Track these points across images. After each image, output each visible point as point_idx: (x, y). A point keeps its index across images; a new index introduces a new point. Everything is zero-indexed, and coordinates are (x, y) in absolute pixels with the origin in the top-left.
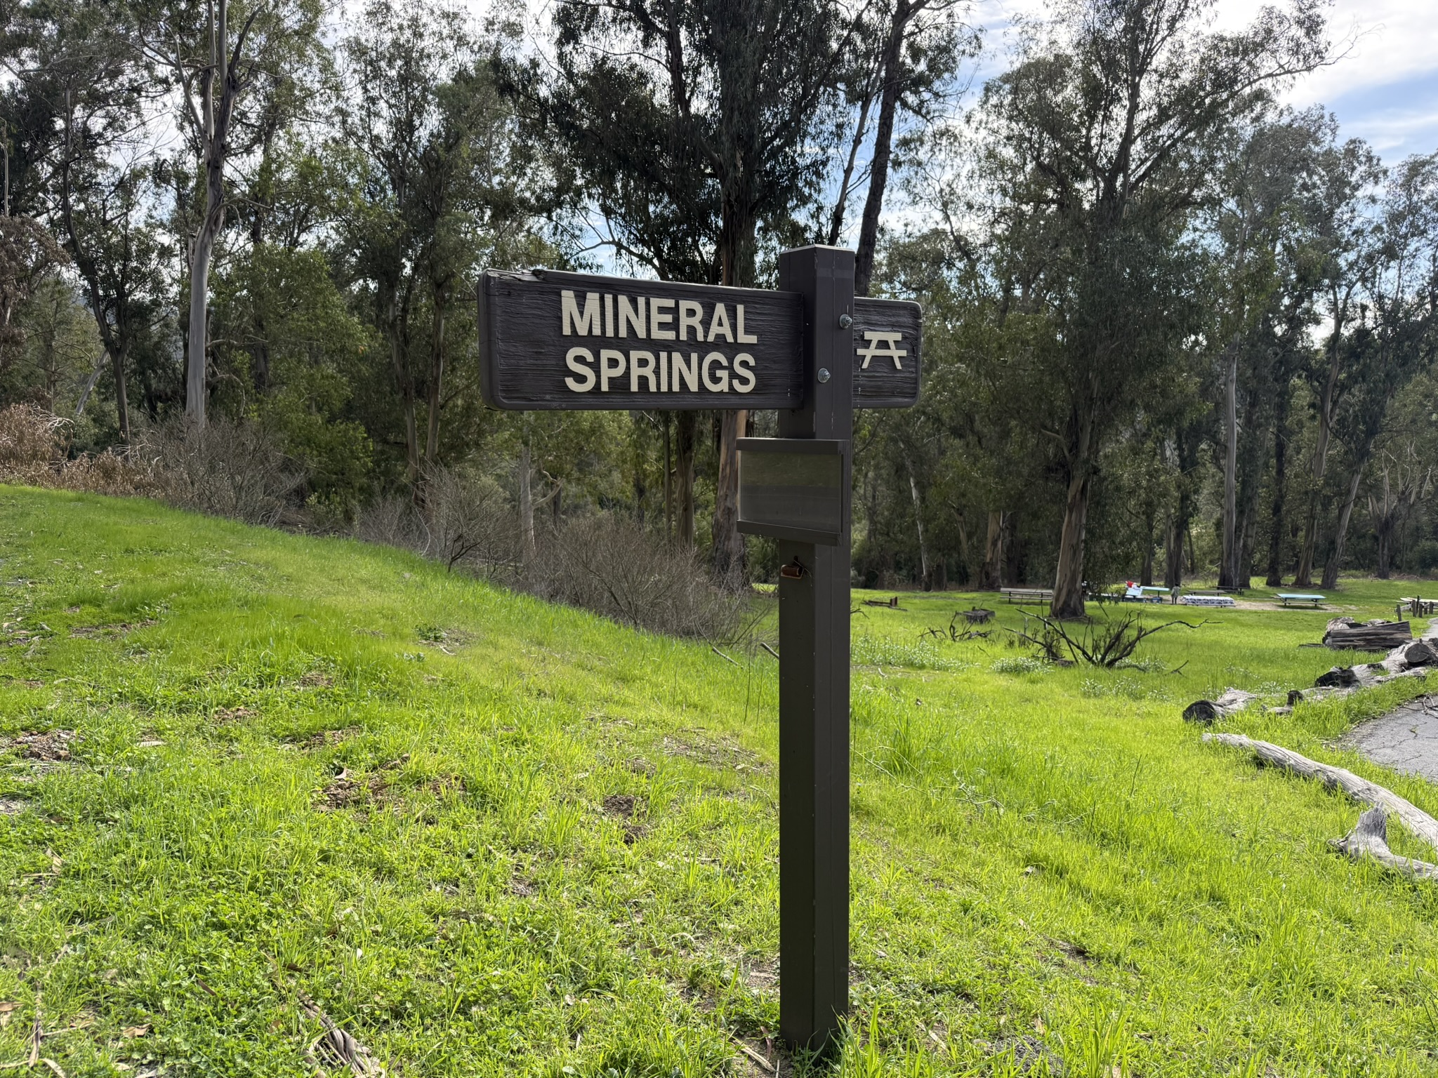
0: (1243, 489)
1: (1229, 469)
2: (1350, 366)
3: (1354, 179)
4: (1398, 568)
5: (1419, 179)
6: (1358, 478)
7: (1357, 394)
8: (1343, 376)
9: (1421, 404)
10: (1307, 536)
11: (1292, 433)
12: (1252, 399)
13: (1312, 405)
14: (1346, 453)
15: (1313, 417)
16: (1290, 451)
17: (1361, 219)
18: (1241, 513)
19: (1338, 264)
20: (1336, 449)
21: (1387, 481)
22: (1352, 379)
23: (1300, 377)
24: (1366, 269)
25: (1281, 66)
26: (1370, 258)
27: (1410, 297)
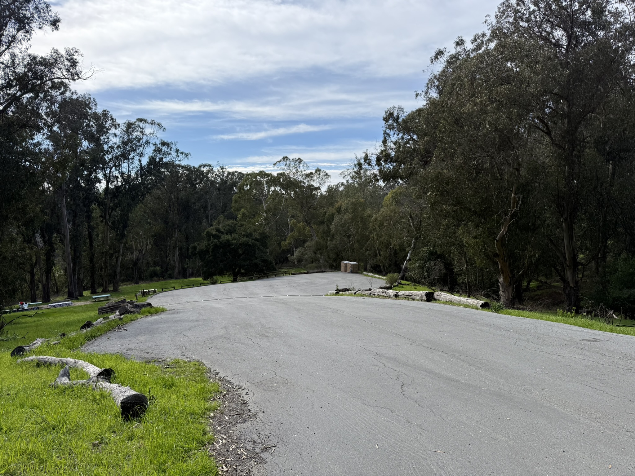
0: (75, 254)
1: (67, 245)
2: (114, 200)
3: (107, 125)
4: (143, 279)
5: (131, 129)
6: (122, 245)
7: (117, 212)
8: (111, 204)
9: (143, 215)
10: (105, 271)
11: (95, 228)
12: (74, 214)
13: (101, 216)
14: (117, 235)
15: (102, 221)
16: (94, 236)
17: (112, 142)
18: (74, 264)
19: (105, 159)
20: (112, 234)
21: (134, 245)
22: (116, 206)
23: (95, 204)
24: (116, 162)
25: (63, 75)
26: (117, 158)
27: (133, 174)
